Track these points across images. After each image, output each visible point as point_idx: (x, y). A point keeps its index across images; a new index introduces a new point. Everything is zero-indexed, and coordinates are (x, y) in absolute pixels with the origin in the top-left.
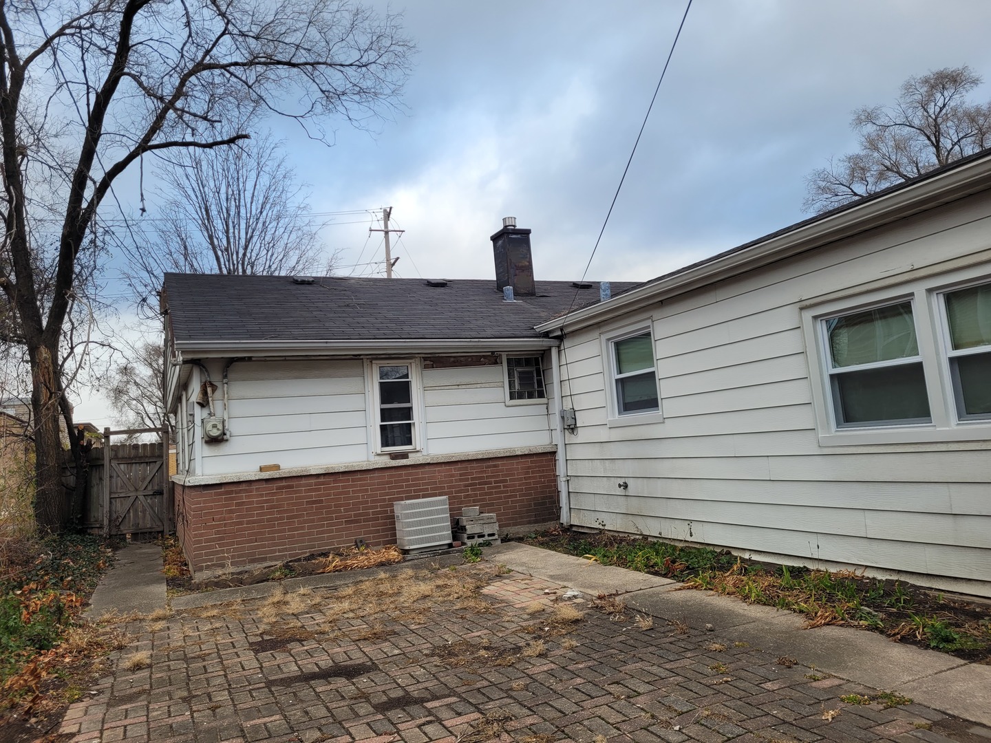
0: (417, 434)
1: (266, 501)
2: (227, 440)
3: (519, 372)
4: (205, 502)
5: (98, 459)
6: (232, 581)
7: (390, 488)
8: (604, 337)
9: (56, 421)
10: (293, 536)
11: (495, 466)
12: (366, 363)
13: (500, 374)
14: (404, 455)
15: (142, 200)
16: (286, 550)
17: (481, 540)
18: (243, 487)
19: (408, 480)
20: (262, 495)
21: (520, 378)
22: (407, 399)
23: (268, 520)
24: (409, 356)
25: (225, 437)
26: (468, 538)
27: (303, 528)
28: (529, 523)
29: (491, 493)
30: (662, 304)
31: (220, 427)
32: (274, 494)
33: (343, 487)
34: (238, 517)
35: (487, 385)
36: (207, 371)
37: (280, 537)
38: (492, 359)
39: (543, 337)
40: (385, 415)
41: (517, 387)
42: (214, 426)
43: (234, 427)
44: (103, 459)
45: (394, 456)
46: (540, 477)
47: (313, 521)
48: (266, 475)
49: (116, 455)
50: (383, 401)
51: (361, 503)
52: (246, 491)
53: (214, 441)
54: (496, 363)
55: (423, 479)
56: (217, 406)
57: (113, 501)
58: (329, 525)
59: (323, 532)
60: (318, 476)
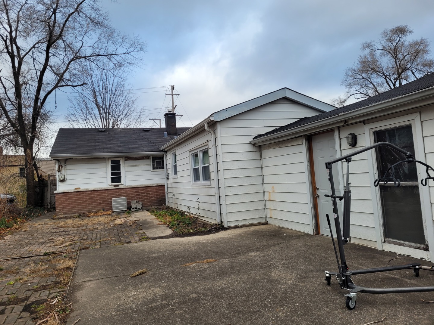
0: (122, 179)
1: (76, 198)
2: (66, 181)
3: (156, 161)
4: (59, 197)
5: (47, 184)
6: (63, 217)
7: (113, 195)
8: (172, 153)
9: (33, 172)
10: (84, 207)
11: (146, 189)
12: (107, 159)
13: (150, 162)
14: (118, 186)
15: (56, 103)
16: (82, 211)
17: (136, 210)
18: (70, 194)
19: (119, 193)
20: (75, 196)
21: (156, 163)
22: (119, 169)
23: (77, 203)
24: (121, 157)
25: (65, 180)
26: (132, 209)
27: (87, 205)
28: (157, 205)
29: (145, 197)
30: (177, 145)
31: (63, 177)
32: (78, 196)
33: (99, 194)
34: (68, 202)
35: (145, 165)
36: (60, 162)
37: (80, 207)
38: (148, 158)
39: (161, 151)
40: (112, 174)
41: (155, 166)
42: (61, 177)
43: (68, 177)
44: (48, 184)
45: (115, 186)
46: (161, 192)
47: (90, 203)
48: (76, 190)
49: (52, 183)
50: (112, 170)
51: (104, 199)
52: (71, 195)
53: (62, 181)
54: (149, 159)
55: (124, 192)
56: (63, 171)
57: (51, 197)
58: (94, 205)
59: (92, 206)
60: (91, 191)
